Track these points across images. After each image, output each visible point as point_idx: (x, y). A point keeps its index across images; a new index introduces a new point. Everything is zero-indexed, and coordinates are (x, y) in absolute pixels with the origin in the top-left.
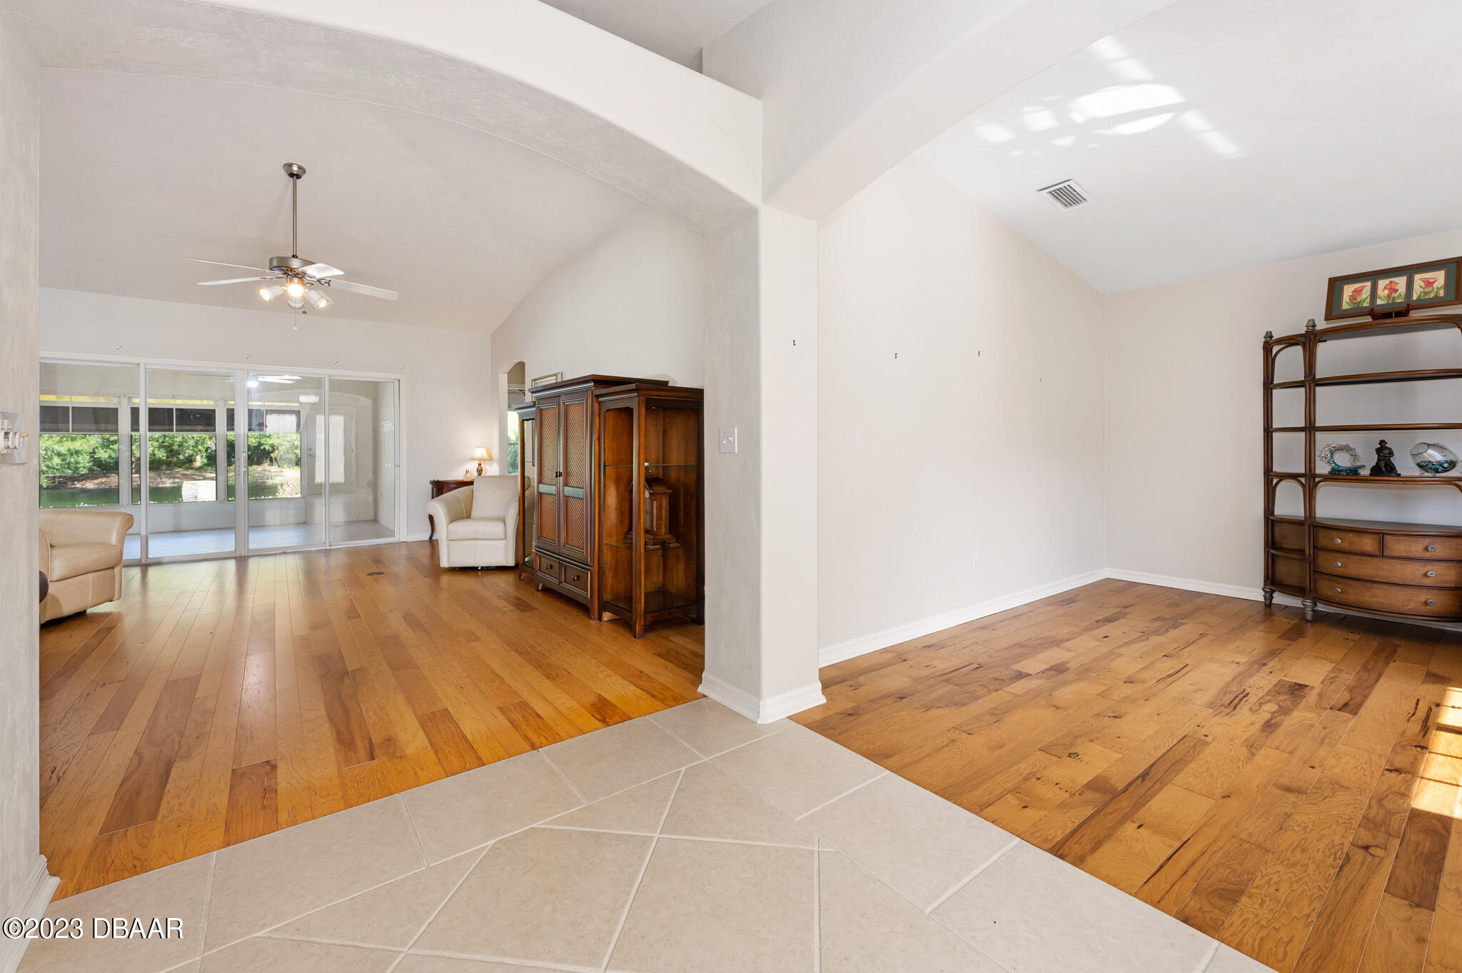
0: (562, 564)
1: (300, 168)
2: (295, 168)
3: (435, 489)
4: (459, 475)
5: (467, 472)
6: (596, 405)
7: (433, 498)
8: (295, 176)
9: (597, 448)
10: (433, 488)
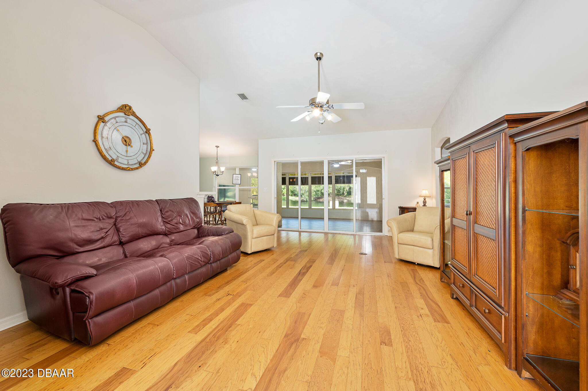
0: (473, 291)
1: (321, 54)
2: (319, 54)
3: (401, 211)
4: (412, 205)
5: (418, 203)
6: (511, 147)
7: (400, 215)
8: (319, 59)
9: (513, 191)
10: (400, 210)
